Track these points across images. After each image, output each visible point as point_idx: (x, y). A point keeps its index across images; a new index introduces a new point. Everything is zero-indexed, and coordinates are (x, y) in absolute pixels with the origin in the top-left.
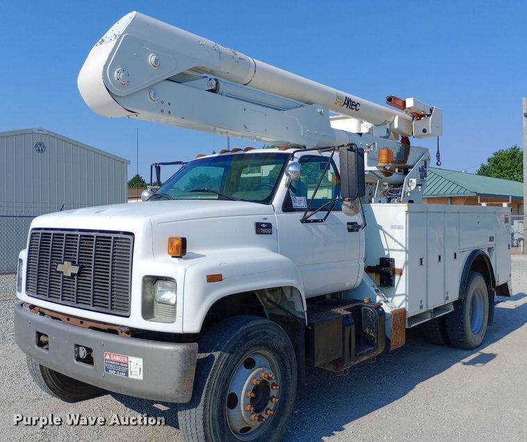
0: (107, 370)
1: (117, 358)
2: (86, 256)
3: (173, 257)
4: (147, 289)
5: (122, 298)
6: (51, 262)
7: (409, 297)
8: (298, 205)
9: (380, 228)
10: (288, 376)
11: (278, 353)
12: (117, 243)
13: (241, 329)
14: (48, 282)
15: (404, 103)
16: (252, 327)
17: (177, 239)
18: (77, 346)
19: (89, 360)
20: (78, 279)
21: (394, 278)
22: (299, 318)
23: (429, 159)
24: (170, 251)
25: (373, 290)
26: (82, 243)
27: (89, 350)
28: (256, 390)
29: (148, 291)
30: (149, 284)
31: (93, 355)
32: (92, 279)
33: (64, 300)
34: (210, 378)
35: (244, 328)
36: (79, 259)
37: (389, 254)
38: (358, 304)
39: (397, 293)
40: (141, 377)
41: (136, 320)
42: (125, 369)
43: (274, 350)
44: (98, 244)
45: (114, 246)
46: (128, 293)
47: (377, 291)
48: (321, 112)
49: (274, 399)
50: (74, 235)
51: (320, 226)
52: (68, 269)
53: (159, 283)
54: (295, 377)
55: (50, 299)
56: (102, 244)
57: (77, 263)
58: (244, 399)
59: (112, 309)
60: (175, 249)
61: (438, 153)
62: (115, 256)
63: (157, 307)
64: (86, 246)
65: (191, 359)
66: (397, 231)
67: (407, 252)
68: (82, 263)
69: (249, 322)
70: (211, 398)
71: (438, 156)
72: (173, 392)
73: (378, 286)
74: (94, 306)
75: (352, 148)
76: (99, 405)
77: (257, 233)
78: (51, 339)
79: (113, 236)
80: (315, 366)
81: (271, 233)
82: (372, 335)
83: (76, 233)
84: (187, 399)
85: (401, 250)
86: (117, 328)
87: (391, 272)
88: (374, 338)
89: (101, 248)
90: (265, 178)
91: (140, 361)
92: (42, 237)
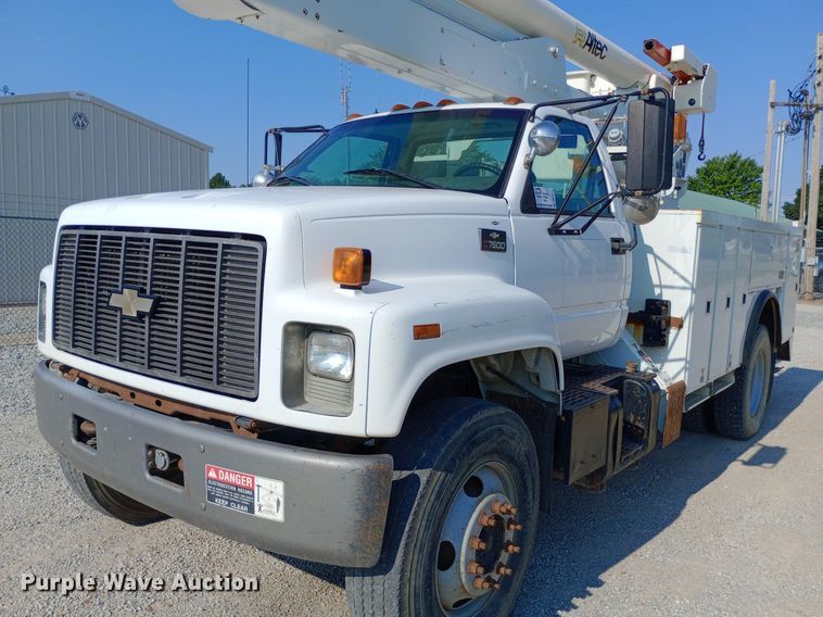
0: (212, 498)
1: (233, 478)
2: (165, 280)
3: (343, 287)
4: (293, 347)
5: (240, 362)
6: (98, 290)
7: (690, 365)
8: (544, 203)
9: (650, 250)
10: (529, 503)
11: (516, 466)
12: (229, 257)
13: (464, 426)
14: (93, 325)
15: (669, 53)
16: (481, 421)
17: (353, 251)
18: (150, 447)
19: (174, 474)
20: (150, 323)
21: (668, 333)
22: (545, 402)
23: (690, 149)
24: (339, 275)
25: (634, 351)
26: (158, 254)
27: (174, 458)
28: (484, 534)
29: (293, 351)
30: (295, 339)
31: (182, 465)
32: (179, 324)
33: (124, 361)
34: (413, 519)
35: (468, 424)
36: (152, 286)
37: (661, 294)
38: (618, 376)
39: (671, 356)
40: (279, 517)
41: (269, 406)
42: (248, 499)
43: (511, 460)
44: (191, 257)
45: (224, 261)
46: (252, 354)
47: (640, 353)
48: (554, 53)
49: (511, 548)
50: (141, 240)
51: (575, 241)
52: (131, 303)
53: (315, 338)
54: (537, 504)
55: (98, 357)
56: (196, 258)
57: (148, 293)
58: (467, 552)
59: (219, 383)
60: (348, 271)
61: (702, 140)
62: (224, 288)
63: (312, 384)
64: (166, 261)
65: (380, 486)
66: (679, 255)
67: (693, 290)
68: (158, 292)
69: (475, 413)
70: (414, 556)
71: (702, 145)
72: (344, 547)
73: (642, 345)
74: (182, 375)
75: (652, 98)
76: (186, 531)
77: (483, 249)
78: (102, 431)
79: (221, 241)
80: (570, 483)
81: (505, 250)
82: (640, 425)
83: (145, 235)
84: (370, 563)
85: (684, 288)
86: (232, 420)
87: (663, 322)
88: (643, 430)
89: (196, 264)
90: (454, 163)
91: (278, 487)
92: (80, 242)
